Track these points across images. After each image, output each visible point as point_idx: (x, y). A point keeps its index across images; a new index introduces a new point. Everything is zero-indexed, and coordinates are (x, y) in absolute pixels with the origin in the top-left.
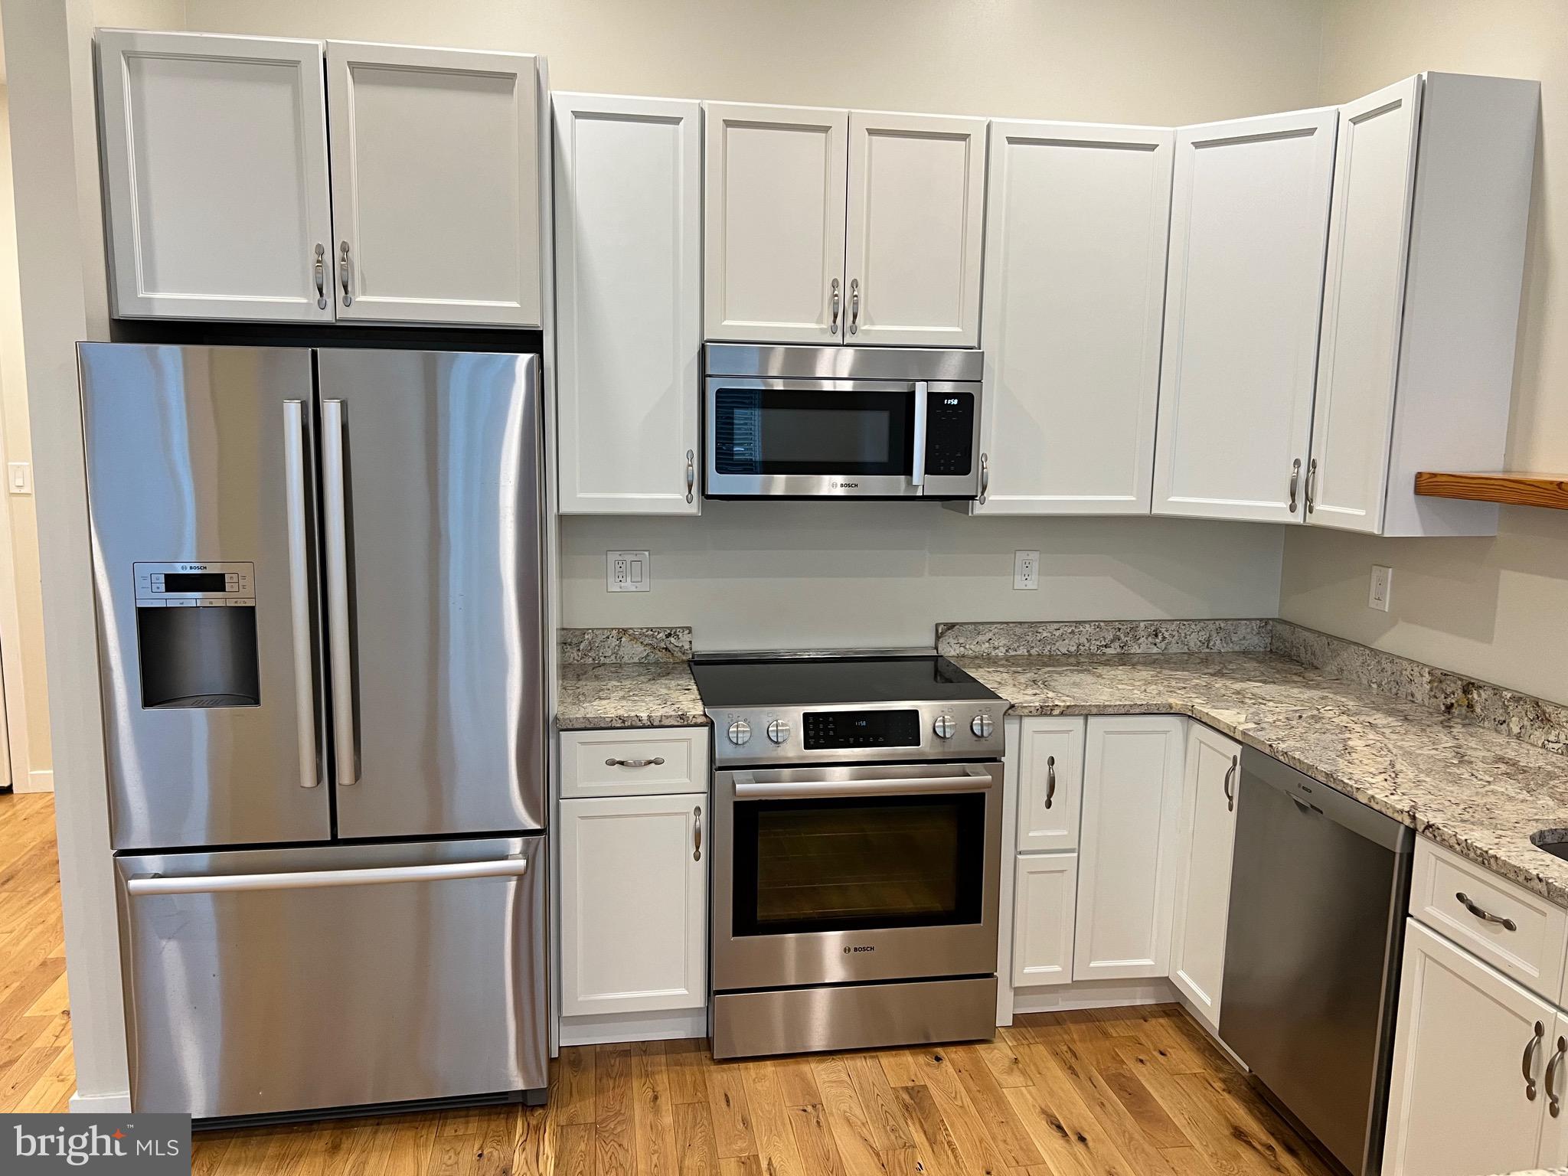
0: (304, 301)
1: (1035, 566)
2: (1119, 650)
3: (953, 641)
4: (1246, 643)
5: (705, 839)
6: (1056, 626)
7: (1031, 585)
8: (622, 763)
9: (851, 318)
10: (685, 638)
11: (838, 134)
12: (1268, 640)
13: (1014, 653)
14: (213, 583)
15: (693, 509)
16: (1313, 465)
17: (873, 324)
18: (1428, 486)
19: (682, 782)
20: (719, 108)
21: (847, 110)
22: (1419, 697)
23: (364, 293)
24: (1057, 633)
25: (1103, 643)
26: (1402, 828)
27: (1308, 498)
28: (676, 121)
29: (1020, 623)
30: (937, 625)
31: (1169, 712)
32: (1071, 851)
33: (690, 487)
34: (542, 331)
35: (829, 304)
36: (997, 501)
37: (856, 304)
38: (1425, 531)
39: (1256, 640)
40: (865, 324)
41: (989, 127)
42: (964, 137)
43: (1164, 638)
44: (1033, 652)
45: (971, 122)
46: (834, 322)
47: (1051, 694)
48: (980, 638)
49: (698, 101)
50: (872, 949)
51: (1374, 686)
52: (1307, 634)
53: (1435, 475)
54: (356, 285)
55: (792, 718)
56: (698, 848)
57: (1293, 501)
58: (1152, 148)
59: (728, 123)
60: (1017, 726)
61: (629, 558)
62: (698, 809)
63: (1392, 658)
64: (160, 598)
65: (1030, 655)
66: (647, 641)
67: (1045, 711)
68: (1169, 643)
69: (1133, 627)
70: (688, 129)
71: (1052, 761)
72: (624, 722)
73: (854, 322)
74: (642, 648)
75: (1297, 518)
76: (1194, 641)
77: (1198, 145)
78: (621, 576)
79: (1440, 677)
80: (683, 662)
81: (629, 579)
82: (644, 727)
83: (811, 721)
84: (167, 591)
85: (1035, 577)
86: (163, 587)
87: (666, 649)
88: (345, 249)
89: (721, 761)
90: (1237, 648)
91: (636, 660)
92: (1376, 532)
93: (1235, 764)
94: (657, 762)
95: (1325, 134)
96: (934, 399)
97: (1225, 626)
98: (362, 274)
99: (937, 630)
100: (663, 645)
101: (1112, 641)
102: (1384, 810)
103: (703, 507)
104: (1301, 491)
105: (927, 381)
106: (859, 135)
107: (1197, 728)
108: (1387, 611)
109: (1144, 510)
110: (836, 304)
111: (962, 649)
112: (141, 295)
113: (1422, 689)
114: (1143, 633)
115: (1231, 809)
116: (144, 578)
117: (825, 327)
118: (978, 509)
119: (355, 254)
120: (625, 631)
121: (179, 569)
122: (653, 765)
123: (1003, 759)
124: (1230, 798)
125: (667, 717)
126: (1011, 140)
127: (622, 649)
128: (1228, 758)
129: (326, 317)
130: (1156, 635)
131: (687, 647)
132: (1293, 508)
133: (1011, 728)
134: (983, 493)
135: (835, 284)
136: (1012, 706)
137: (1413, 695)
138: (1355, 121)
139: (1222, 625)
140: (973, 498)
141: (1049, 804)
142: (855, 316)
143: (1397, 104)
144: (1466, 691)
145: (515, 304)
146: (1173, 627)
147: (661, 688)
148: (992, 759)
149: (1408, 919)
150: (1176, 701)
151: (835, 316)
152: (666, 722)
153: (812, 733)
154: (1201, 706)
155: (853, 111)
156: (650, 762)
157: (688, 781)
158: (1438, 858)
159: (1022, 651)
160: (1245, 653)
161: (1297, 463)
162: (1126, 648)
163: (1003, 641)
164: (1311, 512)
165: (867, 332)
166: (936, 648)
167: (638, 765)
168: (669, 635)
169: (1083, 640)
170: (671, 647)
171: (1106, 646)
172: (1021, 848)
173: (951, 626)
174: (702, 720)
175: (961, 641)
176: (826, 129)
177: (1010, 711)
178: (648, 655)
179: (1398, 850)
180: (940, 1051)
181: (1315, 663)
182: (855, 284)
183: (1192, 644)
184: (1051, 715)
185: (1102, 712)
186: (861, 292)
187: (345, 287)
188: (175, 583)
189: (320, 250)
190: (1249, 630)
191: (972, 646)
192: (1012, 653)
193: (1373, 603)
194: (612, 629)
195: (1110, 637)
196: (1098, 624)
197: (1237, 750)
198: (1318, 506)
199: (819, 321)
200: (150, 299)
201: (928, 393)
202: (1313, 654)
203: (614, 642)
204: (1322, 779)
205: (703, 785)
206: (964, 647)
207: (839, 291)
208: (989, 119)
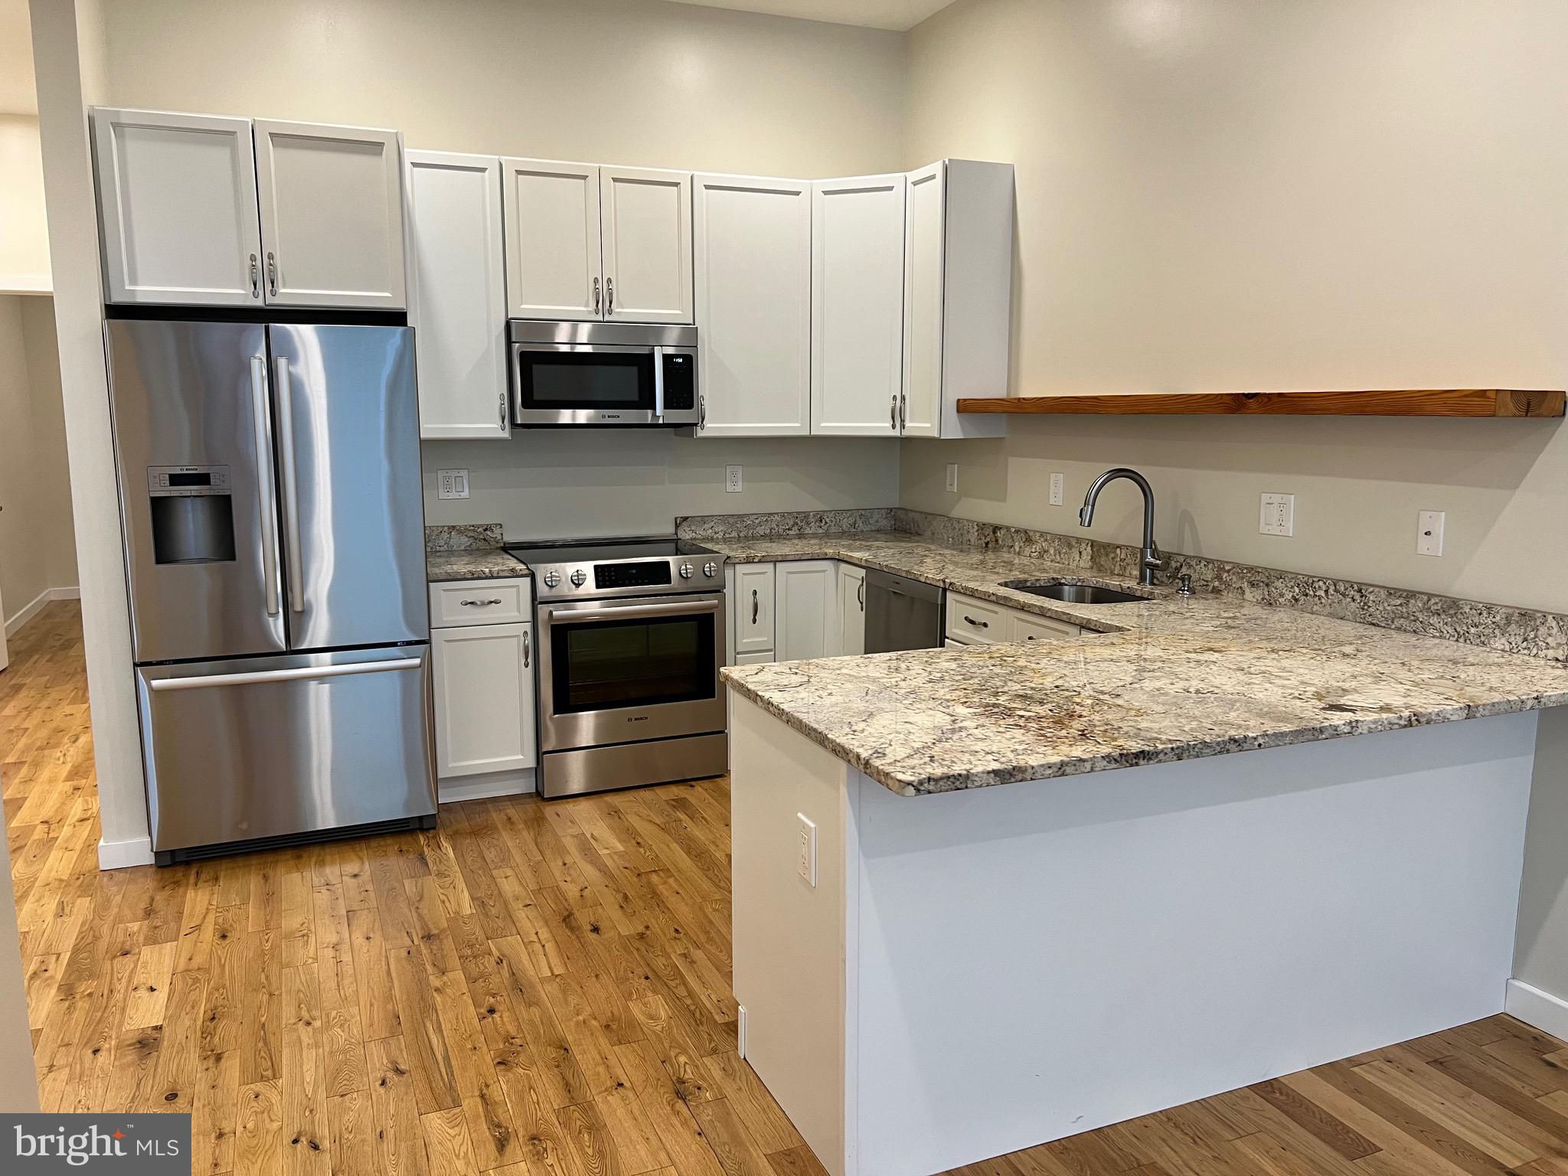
0: (243, 292)
1: (740, 474)
2: (797, 532)
3: (687, 529)
4: (879, 524)
5: (533, 652)
6: (756, 517)
7: (739, 488)
8: (472, 603)
9: (608, 304)
10: (497, 531)
11: (593, 180)
12: (893, 522)
13: (729, 536)
14: (203, 479)
15: (506, 434)
16: (903, 398)
17: (622, 308)
18: (965, 407)
19: (514, 615)
20: (512, 162)
21: (597, 165)
22: (972, 540)
23: (284, 287)
24: (757, 521)
25: (787, 527)
26: (941, 589)
27: (902, 421)
28: (483, 170)
29: (732, 515)
30: (676, 519)
31: (825, 558)
32: (770, 650)
33: (503, 419)
34: (406, 313)
35: (593, 295)
36: (713, 426)
37: (611, 295)
38: (964, 435)
39: (885, 522)
40: (617, 308)
41: (692, 177)
42: (676, 184)
43: (826, 523)
44: (742, 535)
45: (681, 175)
46: (597, 306)
47: (752, 551)
48: (706, 526)
49: (497, 157)
50: (646, 718)
51: (951, 539)
52: (913, 514)
53: (965, 400)
54: (279, 281)
55: (588, 568)
56: (527, 659)
57: (894, 421)
58: (798, 193)
59: (519, 172)
60: (733, 571)
61: (454, 474)
62: (526, 632)
63: (958, 520)
64: (166, 491)
65: (740, 537)
66: (471, 534)
67: (749, 561)
68: (830, 526)
69: (806, 515)
70: (492, 176)
71: (755, 593)
72: (473, 574)
73: (610, 307)
74: (467, 539)
75: (896, 433)
76: (845, 524)
77: (826, 193)
78: (448, 488)
79: (982, 527)
80: (497, 548)
81: (454, 490)
82: (487, 578)
83: (600, 570)
84: (170, 485)
85: (740, 484)
86: (168, 483)
87: (484, 539)
88: (271, 256)
89: (540, 597)
90: (873, 528)
91: (462, 548)
92: (936, 436)
93: (863, 582)
94: (496, 602)
95: (899, 189)
96: (667, 358)
97: (864, 514)
98: (283, 274)
99: (676, 522)
100: (482, 537)
101: (793, 526)
102: (932, 583)
103: (512, 434)
104: (897, 415)
105: (661, 346)
106: (607, 181)
107: (843, 566)
108: (955, 491)
109: (806, 433)
110: (598, 294)
111: (694, 534)
112: (127, 288)
113: (973, 536)
114: (812, 520)
115: (862, 610)
116: (155, 477)
117: (591, 309)
118: (701, 433)
119: (278, 261)
120: (454, 527)
121: (177, 471)
122: (493, 604)
123: (725, 591)
124: (862, 603)
125: (502, 571)
126: (707, 187)
127: (452, 540)
128: (859, 579)
129: (259, 303)
130: (821, 521)
131: (499, 537)
132: (894, 427)
133: (729, 573)
134: (702, 422)
135: (596, 281)
136: (728, 557)
137: (970, 541)
138: (915, 184)
139: (863, 513)
140: (696, 425)
141: (754, 621)
142: (611, 303)
143: (933, 177)
144: (994, 532)
145: (388, 294)
146: (831, 515)
147: (491, 559)
148: (718, 591)
149: (946, 640)
150: (830, 551)
151: (598, 303)
152: (501, 574)
153: (600, 578)
154: (843, 552)
155: (602, 165)
156: (491, 602)
157: (517, 614)
158: (957, 601)
159: (734, 534)
160: (878, 531)
161: (895, 398)
162: (802, 530)
163: (721, 528)
164: (904, 428)
165: (619, 313)
166: (676, 534)
167: (483, 604)
168: (486, 530)
169: (774, 526)
170: (487, 538)
171: (789, 529)
172: (738, 650)
173: (685, 519)
174: (527, 572)
175: (693, 529)
176: (585, 177)
177: (727, 561)
178: (471, 544)
179: (939, 603)
180: (693, 783)
181: (919, 532)
182: (609, 281)
183: (844, 526)
184: (753, 562)
185: (785, 560)
186: (613, 286)
187: (273, 283)
188: (175, 480)
189: (253, 258)
190: (880, 516)
191: (701, 533)
192: (727, 536)
193: (948, 488)
194: (444, 526)
195: (791, 523)
196: (783, 515)
197: (863, 572)
198: (908, 424)
199: (587, 305)
200: (134, 290)
201: (663, 355)
202: (918, 526)
203: (446, 536)
204: (904, 575)
205: (529, 617)
206: (696, 533)
207: (599, 286)
208: (692, 172)
